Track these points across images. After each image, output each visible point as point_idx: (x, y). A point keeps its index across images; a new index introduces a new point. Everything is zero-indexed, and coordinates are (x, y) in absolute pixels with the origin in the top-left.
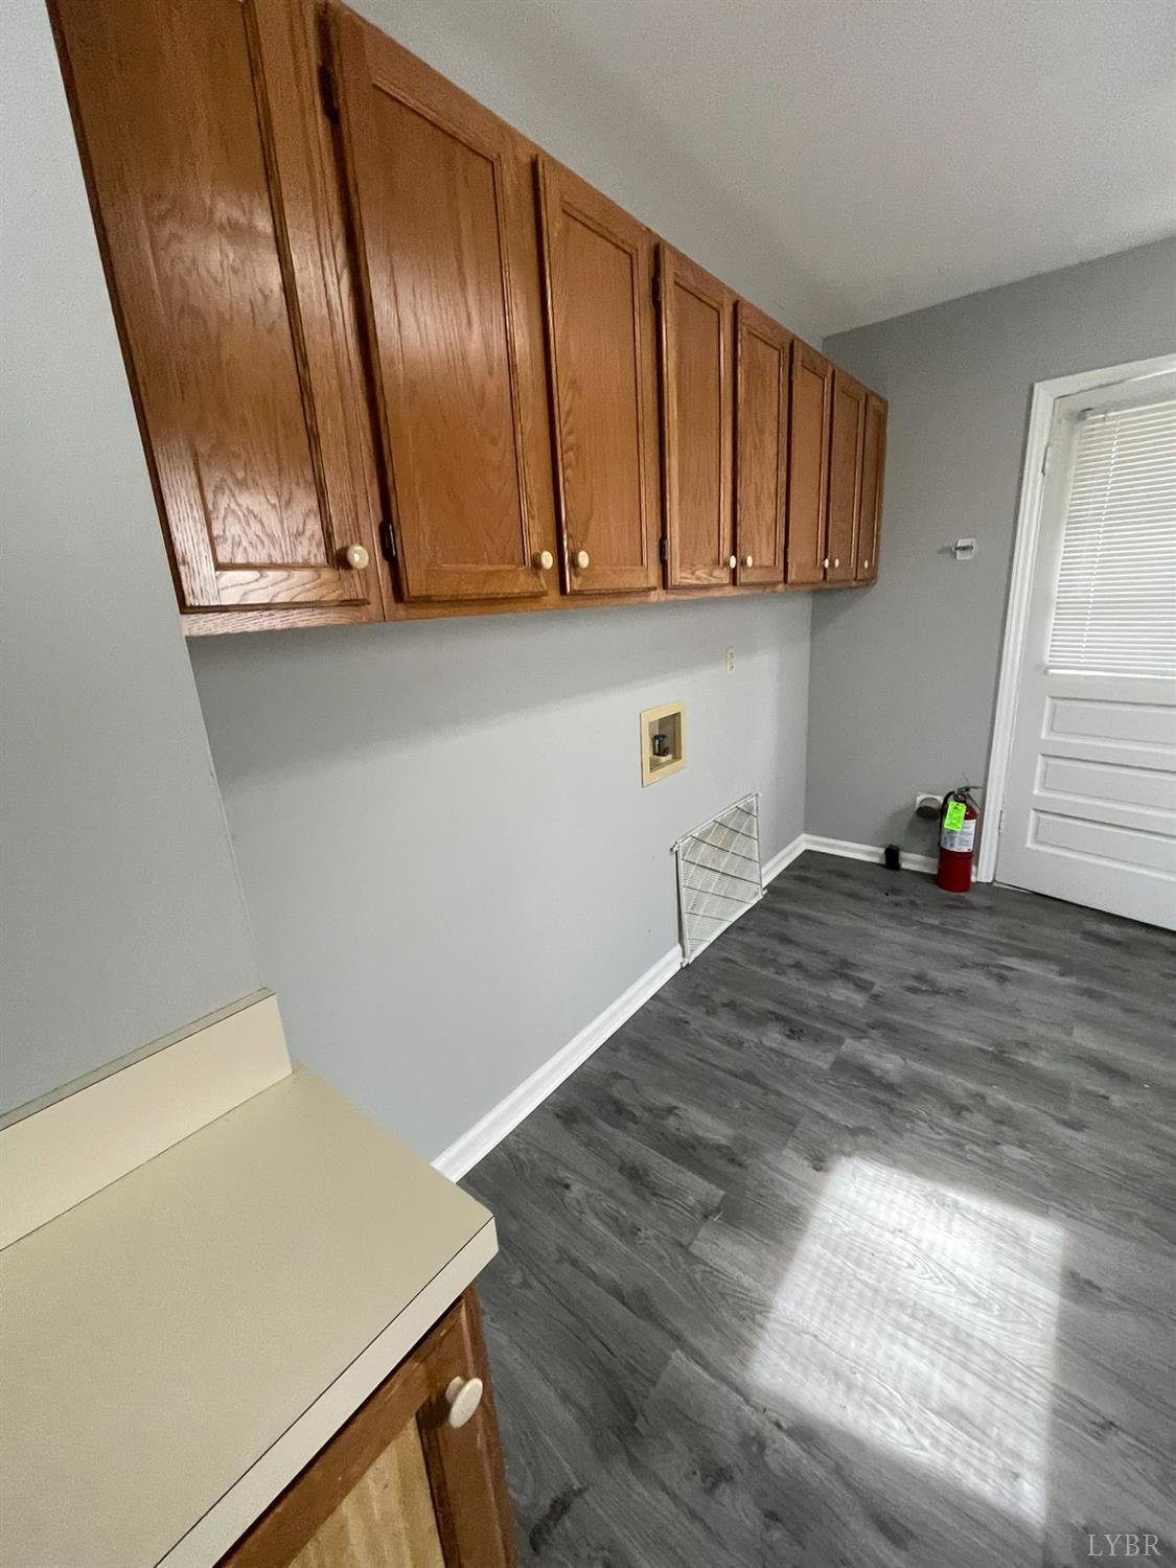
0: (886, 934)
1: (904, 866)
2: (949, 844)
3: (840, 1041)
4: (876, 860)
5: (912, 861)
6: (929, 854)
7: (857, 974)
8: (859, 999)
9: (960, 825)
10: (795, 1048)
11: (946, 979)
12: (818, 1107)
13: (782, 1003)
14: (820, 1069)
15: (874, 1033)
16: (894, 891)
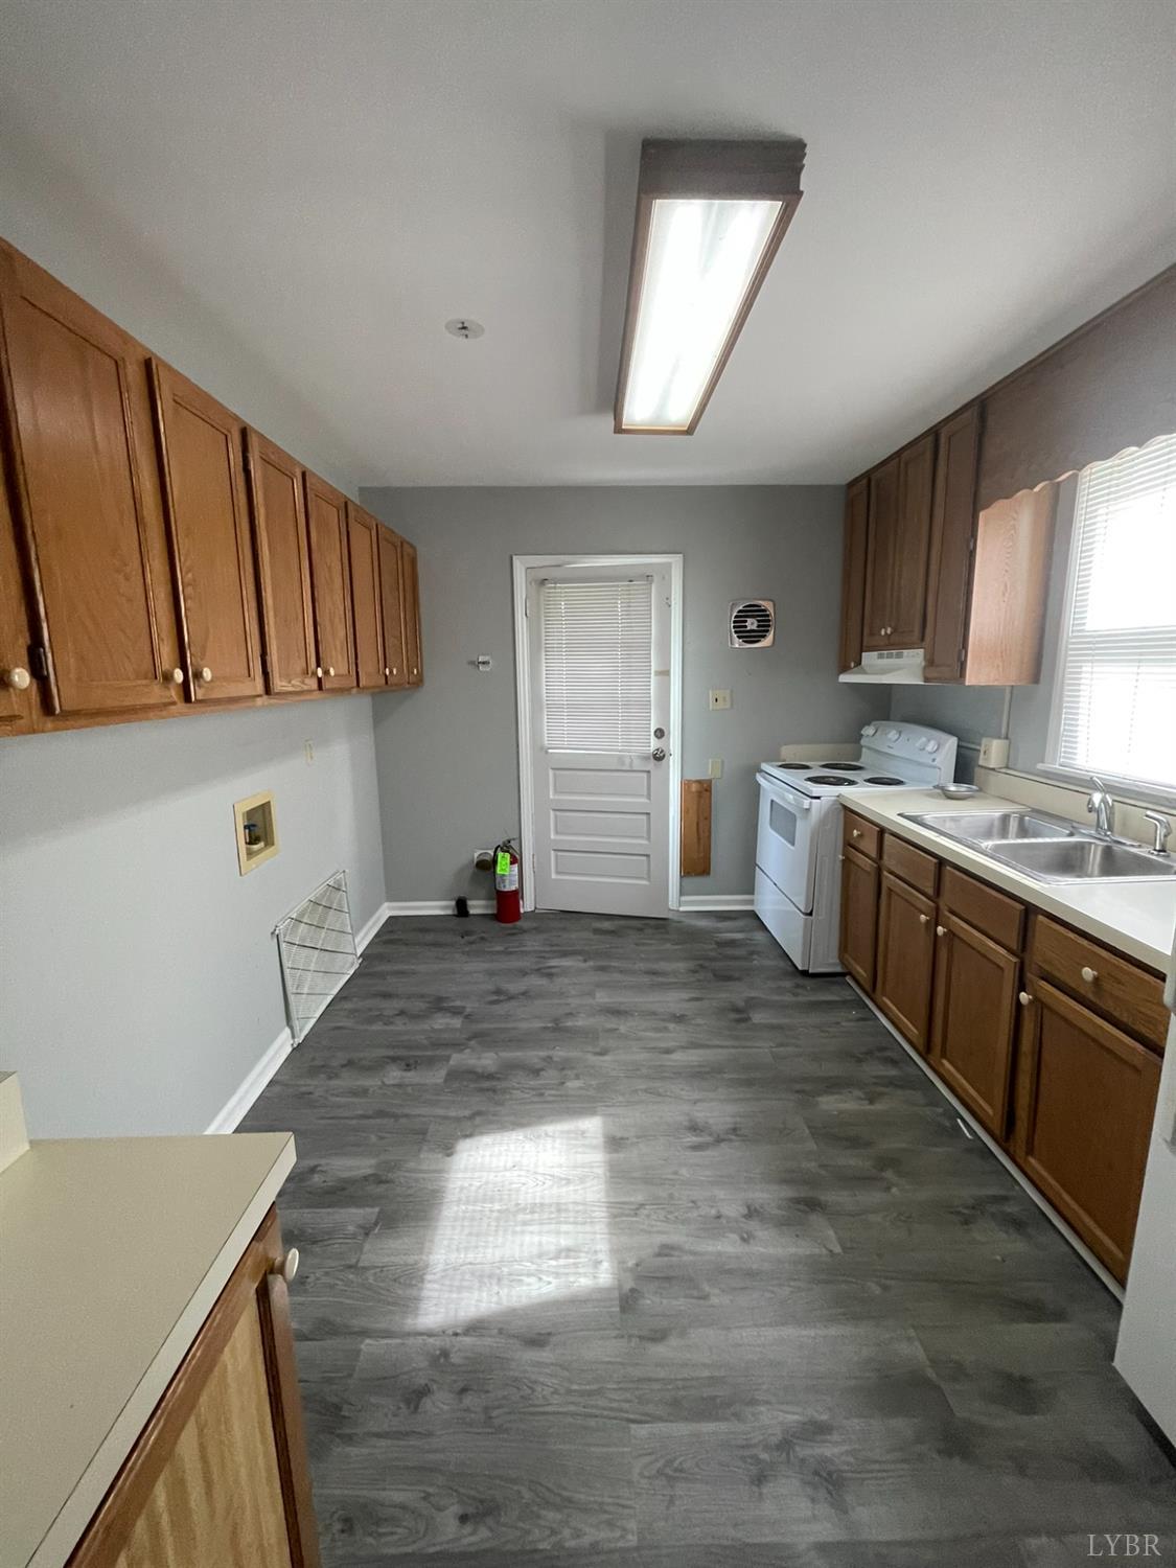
0: (468, 967)
1: (472, 912)
2: (502, 885)
3: (448, 1058)
4: (449, 912)
5: (477, 907)
6: (489, 898)
7: (452, 1004)
8: (457, 1022)
9: (508, 869)
10: (412, 1077)
11: (514, 987)
12: (441, 1112)
13: (394, 1047)
14: (436, 1085)
15: (473, 1043)
16: (467, 933)
